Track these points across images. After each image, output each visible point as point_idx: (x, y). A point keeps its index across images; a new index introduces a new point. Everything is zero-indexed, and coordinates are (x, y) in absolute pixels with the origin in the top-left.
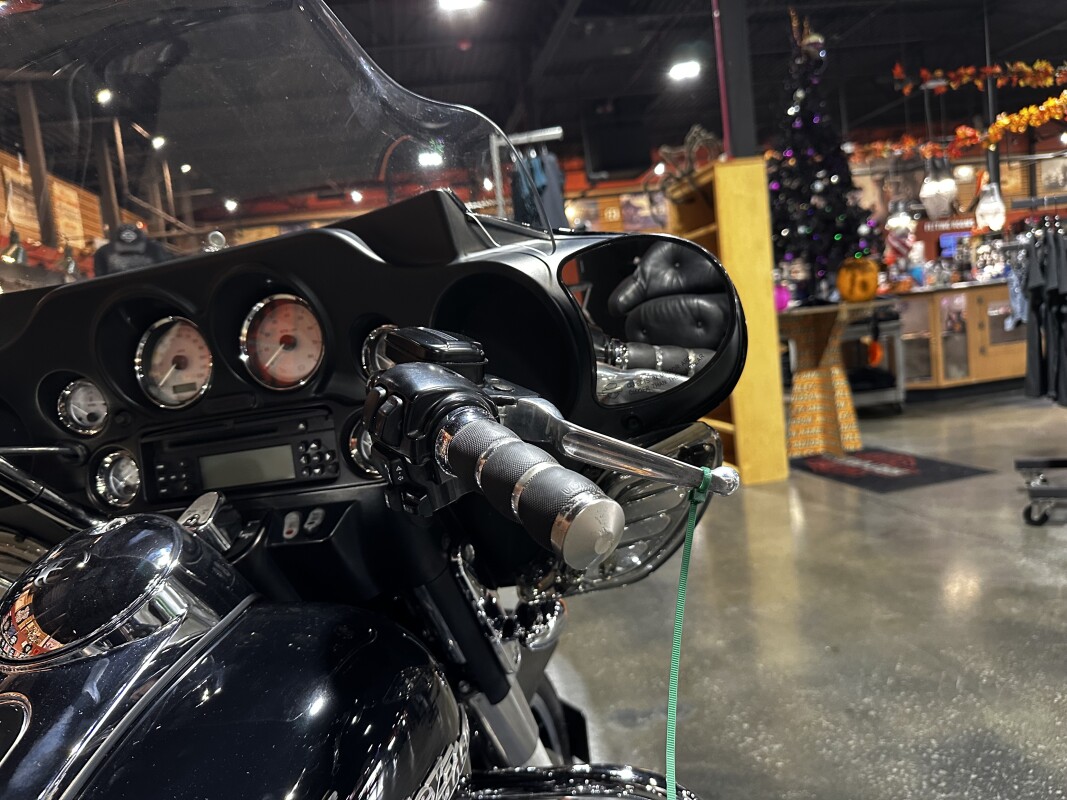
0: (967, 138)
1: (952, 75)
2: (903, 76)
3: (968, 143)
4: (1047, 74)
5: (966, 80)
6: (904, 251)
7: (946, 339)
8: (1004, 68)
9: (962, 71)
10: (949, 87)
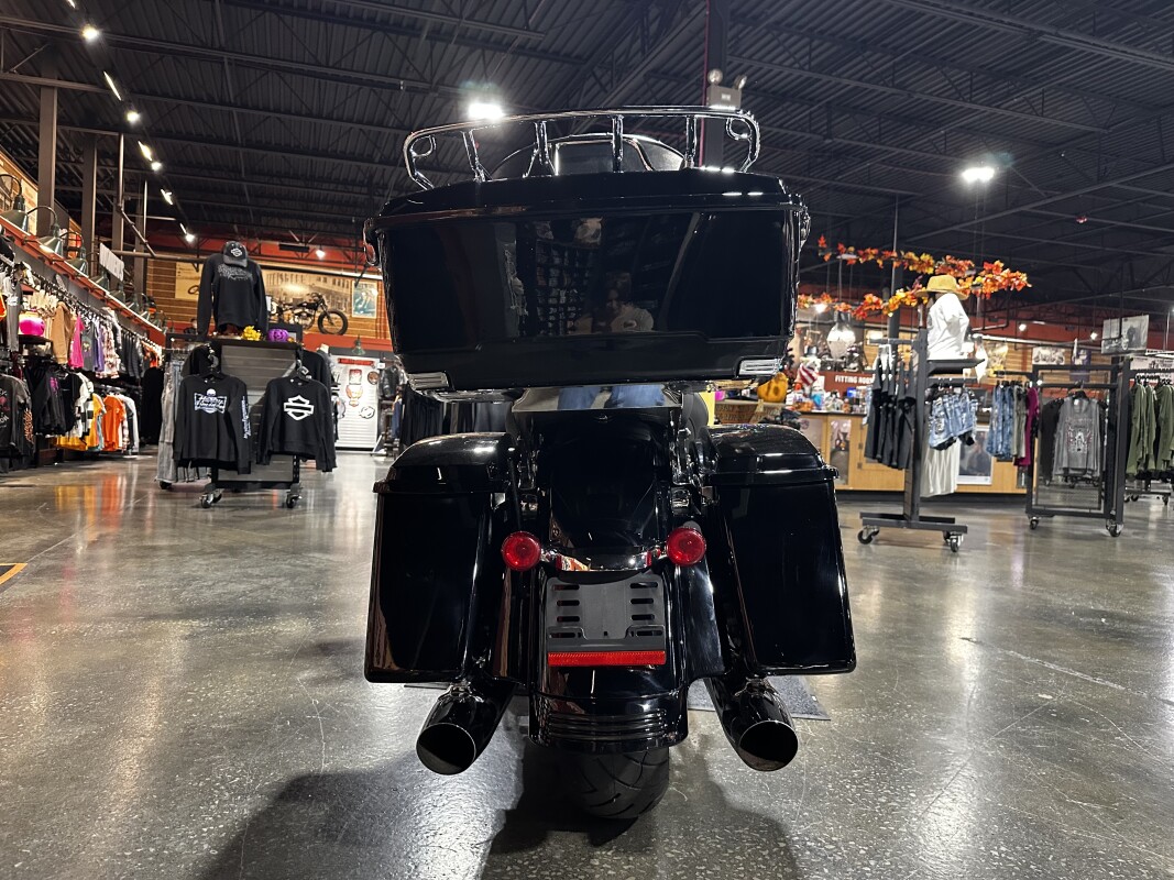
0: (873, 303)
1: (861, 252)
2: (825, 246)
3: (873, 307)
4: (929, 265)
5: (871, 258)
6: (810, 381)
7: (833, 453)
8: (899, 254)
9: (868, 250)
10: (858, 260)
